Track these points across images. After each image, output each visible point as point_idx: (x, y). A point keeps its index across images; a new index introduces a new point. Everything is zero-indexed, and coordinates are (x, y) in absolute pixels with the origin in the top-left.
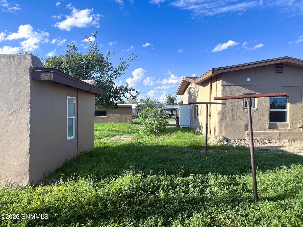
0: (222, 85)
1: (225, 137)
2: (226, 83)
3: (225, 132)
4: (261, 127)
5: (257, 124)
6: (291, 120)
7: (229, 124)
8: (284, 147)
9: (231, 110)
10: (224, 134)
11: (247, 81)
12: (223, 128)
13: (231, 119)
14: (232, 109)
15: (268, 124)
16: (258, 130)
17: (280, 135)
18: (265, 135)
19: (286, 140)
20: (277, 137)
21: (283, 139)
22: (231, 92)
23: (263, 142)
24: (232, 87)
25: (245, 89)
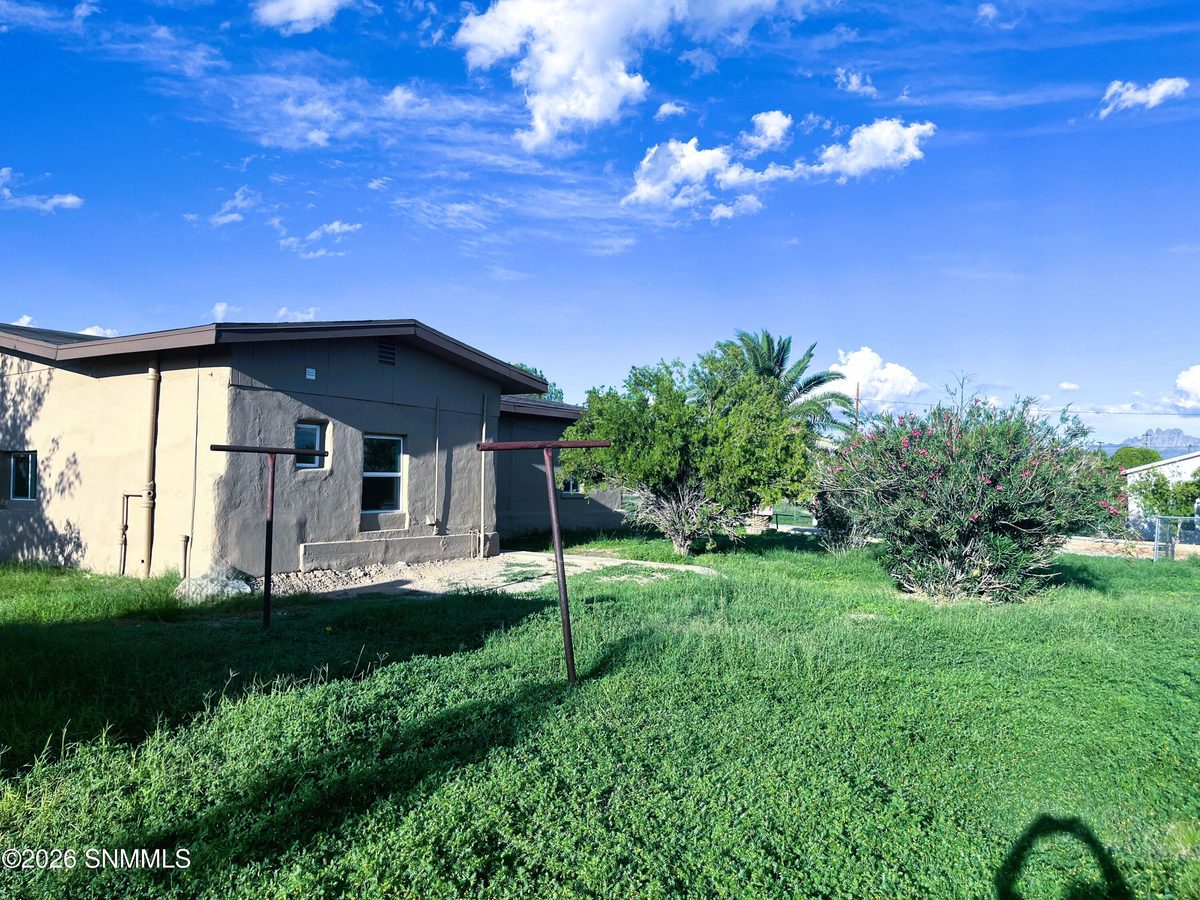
0: (230, 385)
1: (239, 568)
2: (246, 380)
3: (237, 551)
4: (342, 526)
5: (331, 520)
6: (412, 503)
7: (251, 522)
8: (408, 582)
9: (257, 472)
10: (233, 558)
11: (308, 377)
12: (231, 539)
13: (259, 505)
14: (261, 469)
15: (359, 518)
16: (335, 538)
17: (387, 548)
18: (351, 551)
19: (401, 564)
20: (380, 556)
21: (393, 562)
22: (259, 412)
23: (349, 574)
24: (263, 392)
25: (300, 403)
